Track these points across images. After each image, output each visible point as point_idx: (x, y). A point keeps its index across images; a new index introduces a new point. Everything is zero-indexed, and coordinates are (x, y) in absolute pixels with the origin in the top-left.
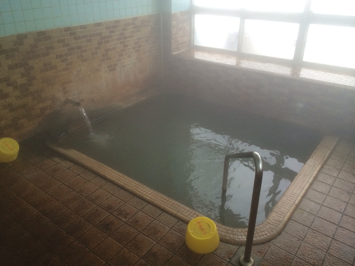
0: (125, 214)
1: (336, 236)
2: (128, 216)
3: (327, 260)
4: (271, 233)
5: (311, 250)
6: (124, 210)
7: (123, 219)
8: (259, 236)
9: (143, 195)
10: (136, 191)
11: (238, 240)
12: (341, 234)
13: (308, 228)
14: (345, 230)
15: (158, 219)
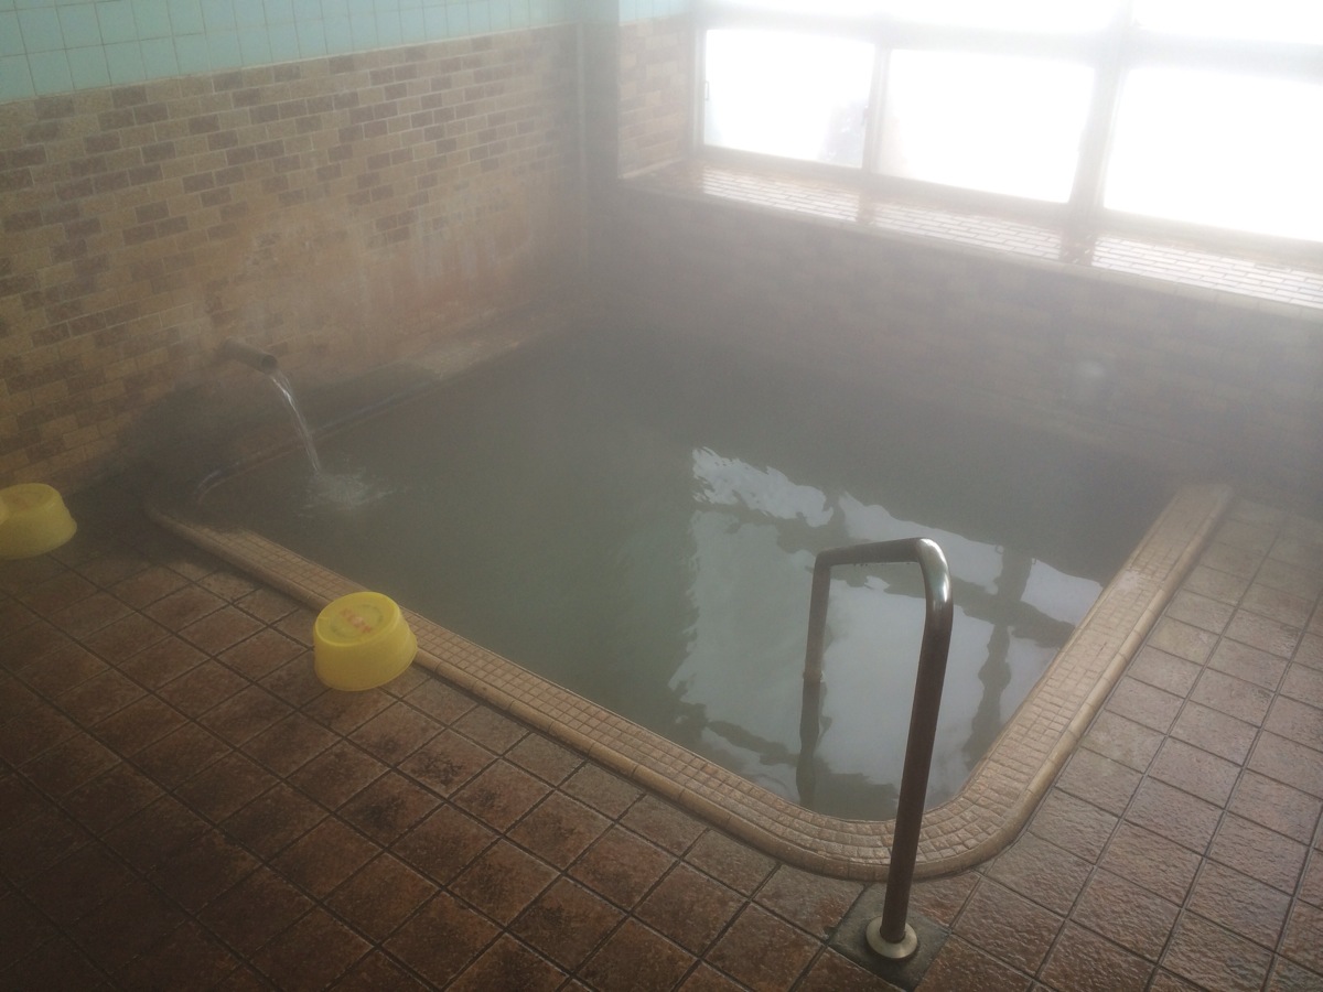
0: (445, 770)
1: (1214, 849)
2: (456, 779)
3: (1184, 934)
4: (979, 837)
5: (1125, 899)
6: (442, 754)
7: (439, 789)
8: (939, 849)
9: (513, 699)
10: (488, 686)
11: (861, 860)
12: (1236, 839)
13: (1116, 819)
14: (1248, 824)
15: (569, 786)
